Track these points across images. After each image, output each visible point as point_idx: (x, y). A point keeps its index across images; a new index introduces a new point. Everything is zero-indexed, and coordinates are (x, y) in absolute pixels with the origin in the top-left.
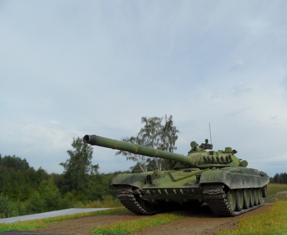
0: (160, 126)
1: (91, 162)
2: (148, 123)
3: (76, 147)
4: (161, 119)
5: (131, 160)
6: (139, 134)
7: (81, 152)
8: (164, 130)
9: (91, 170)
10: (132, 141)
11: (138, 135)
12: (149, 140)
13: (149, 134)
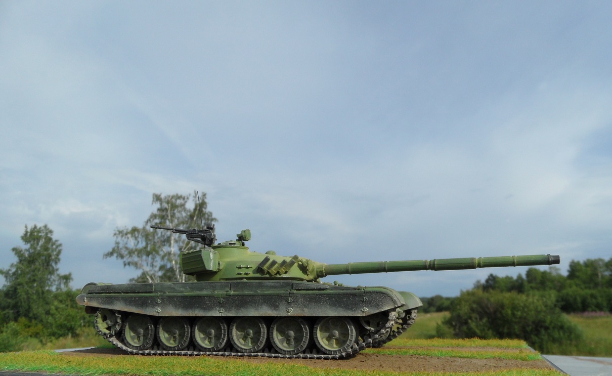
0: (185, 211)
1: (57, 270)
2: (163, 205)
3: (30, 242)
4: (186, 198)
5: (132, 267)
6: (147, 222)
7: (39, 250)
8: (192, 217)
9: (56, 283)
10: (134, 235)
11: (145, 224)
12: (165, 233)
13: (165, 223)
